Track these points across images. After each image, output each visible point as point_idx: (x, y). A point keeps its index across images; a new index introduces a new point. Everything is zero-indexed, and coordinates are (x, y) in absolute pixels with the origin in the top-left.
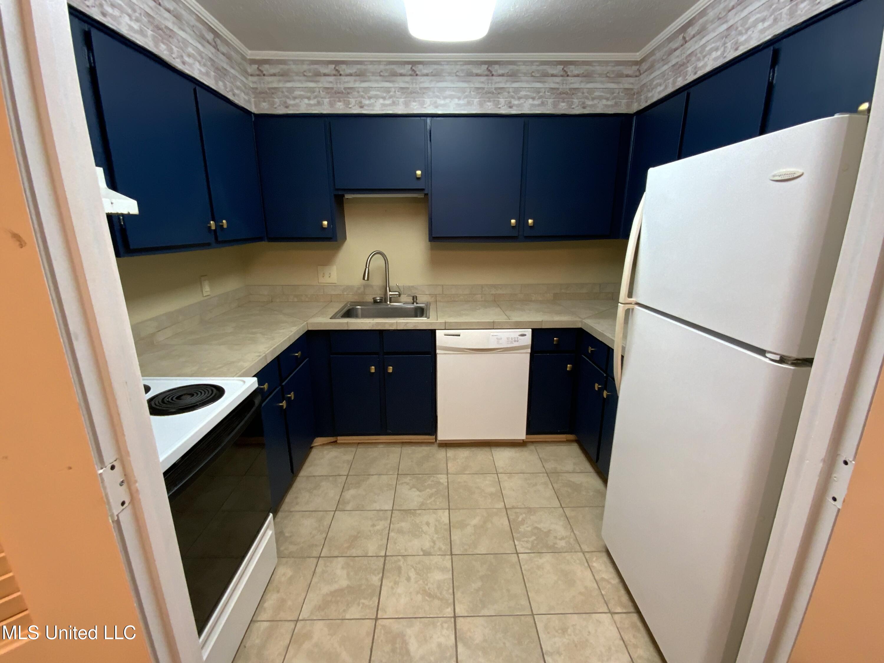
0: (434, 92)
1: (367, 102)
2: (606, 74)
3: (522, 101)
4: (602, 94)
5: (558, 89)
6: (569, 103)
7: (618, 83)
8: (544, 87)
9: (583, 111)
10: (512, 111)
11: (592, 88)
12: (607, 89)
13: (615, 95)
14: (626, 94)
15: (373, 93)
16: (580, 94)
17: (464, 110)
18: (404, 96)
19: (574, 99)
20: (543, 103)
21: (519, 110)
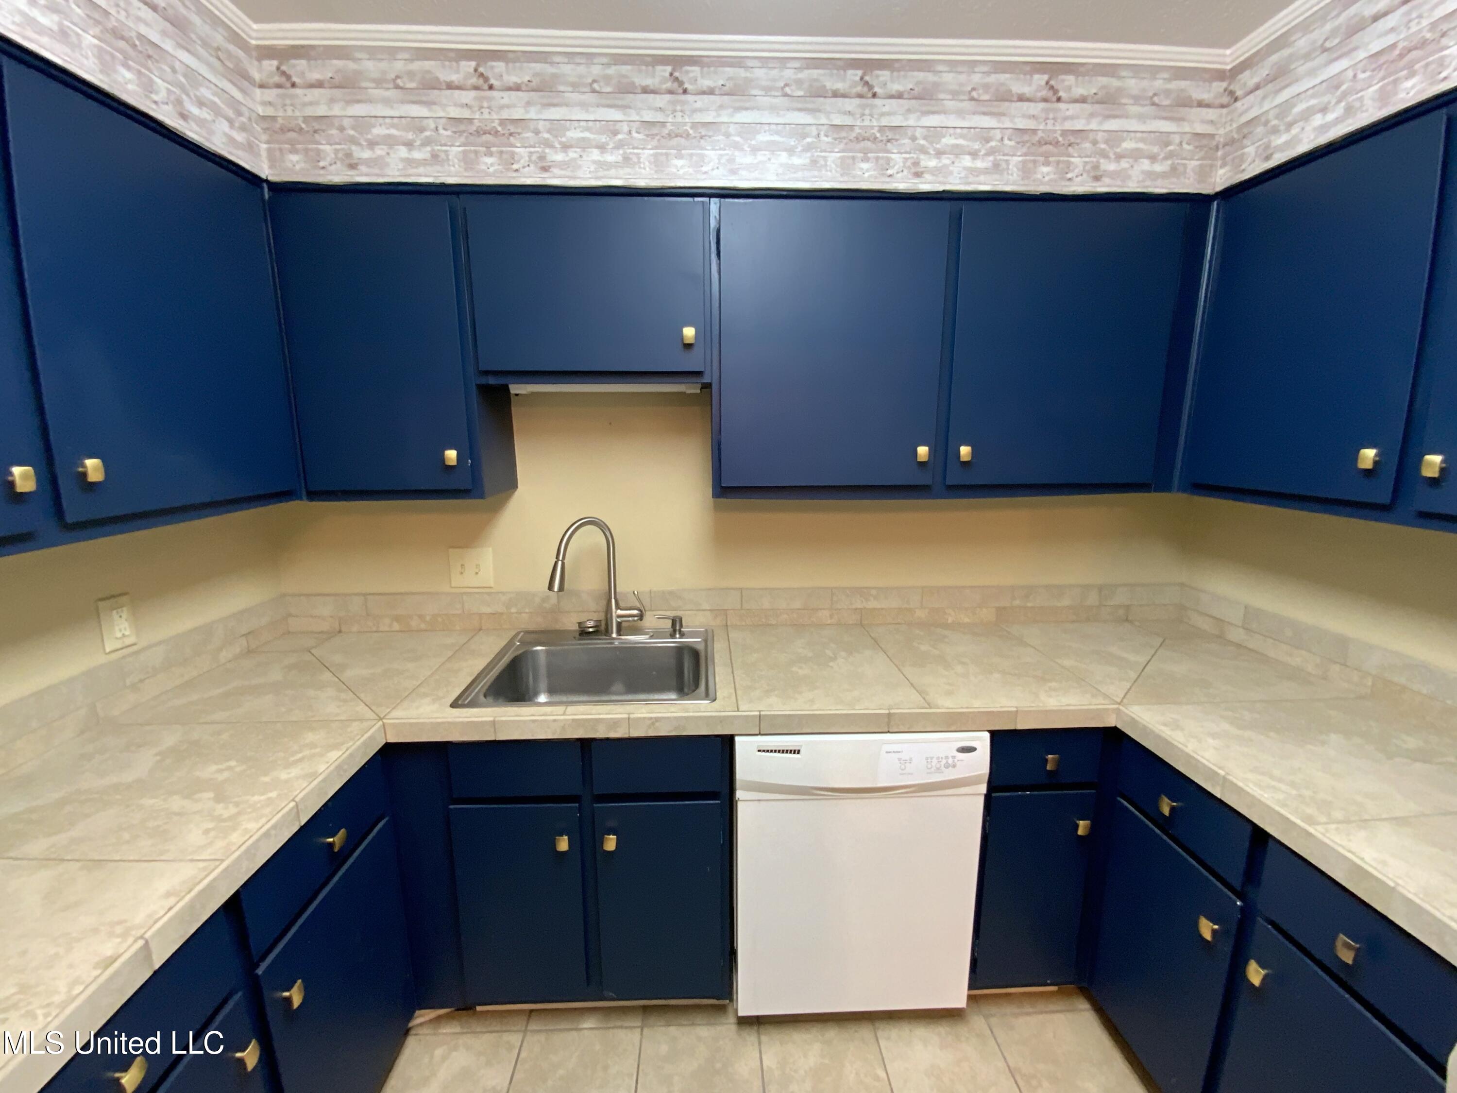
0: (728, 135)
1: (559, 157)
2: (1151, 98)
3: (946, 160)
4: (1141, 145)
5: (1034, 131)
6: (1061, 165)
7: (1180, 120)
8: (1001, 126)
9: (1095, 187)
10: (922, 183)
11: (1117, 131)
12: (1152, 135)
13: (1171, 148)
14: (1196, 147)
15: (573, 134)
16: (1087, 145)
17: (804, 180)
18: (655, 143)
19: (1073, 157)
20: (996, 166)
21: (940, 183)
